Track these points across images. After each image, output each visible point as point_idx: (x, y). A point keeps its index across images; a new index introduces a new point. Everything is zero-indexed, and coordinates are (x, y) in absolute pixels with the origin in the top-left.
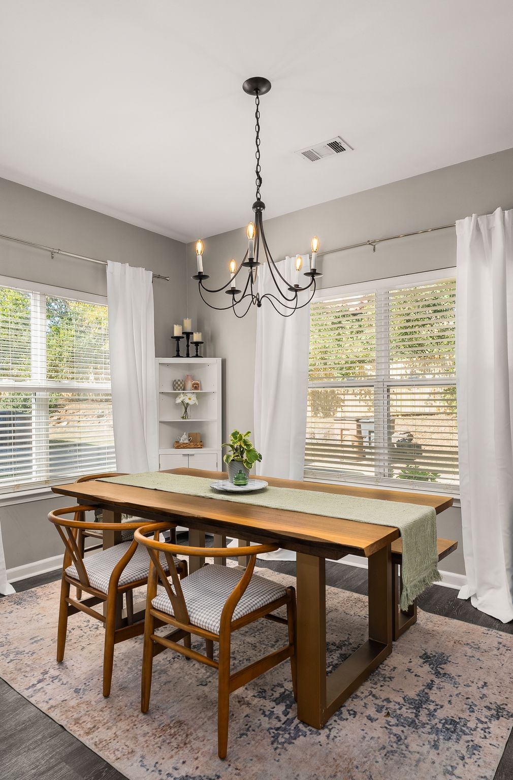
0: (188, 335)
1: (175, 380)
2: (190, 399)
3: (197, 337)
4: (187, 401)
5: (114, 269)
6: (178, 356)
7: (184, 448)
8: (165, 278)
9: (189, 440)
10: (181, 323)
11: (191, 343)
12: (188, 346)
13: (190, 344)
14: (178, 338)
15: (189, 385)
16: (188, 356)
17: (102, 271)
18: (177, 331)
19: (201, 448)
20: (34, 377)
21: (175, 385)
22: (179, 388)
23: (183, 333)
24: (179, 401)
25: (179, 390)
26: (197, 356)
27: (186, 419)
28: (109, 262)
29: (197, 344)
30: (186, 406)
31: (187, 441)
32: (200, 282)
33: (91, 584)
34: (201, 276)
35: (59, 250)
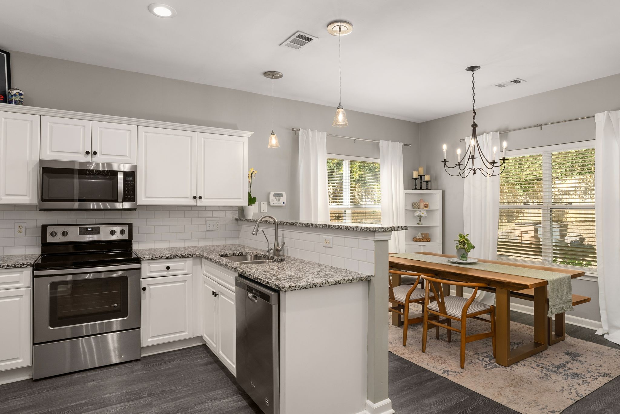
0: (421, 176)
1: (414, 203)
2: (423, 213)
3: (427, 178)
4: (421, 214)
5: (383, 144)
6: (416, 189)
7: (419, 241)
8: (409, 145)
9: (422, 237)
10: (417, 170)
11: (423, 181)
12: (421, 183)
13: (422, 181)
14: (416, 179)
15: (422, 205)
16: (421, 189)
17: (377, 146)
18: (415, 175)
19: (430, 242)
20: (344, 203)
21: (414, 205)
22: (416, 207)
23: (419, 175)
24: (416, 214)
25: (416, 208)
26: (427, 189)
27: (420, 225)
28: (381, 141)
29: (427, 182)
30: (420, 217)
31: (421, 238)
32: (445, 164)
33: (396, 299)
34: (445, 161)
35: (358, 138)
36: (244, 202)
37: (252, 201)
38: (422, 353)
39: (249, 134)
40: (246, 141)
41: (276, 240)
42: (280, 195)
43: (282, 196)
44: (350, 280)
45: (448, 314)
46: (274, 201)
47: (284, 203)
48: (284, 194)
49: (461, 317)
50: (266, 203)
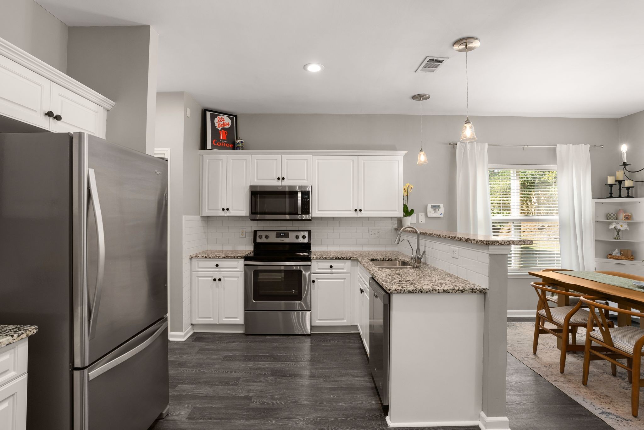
0: (620, 182)
1: (609, 213)
2: (621, 226)
3: (628, 183)
4: (619, 227)
5: (561, 149)
6: (611, 197)
7: (616, 259)
8: (600, 146)
9: (621, 254)
10: (614, 174)
11: (623, 188)
12: (620, 189)
13: (621, 188)
14: (611, 185)
15: (621, 216)
16: (620, 196)
17: (554, 151)
18: (611, 180)
19: (632, 260)
20: (512, 214)
21: (608, 217)
22: (612, 218)
23: (615, 181)
24: (612, 227)
25: (612, 220)
26: (628, 197)
27: (618, 239)
28: (558, 145)
29: (628, 188)
30: (618, 231)
31: (619, 255)
32: (625, 167)
33: (553, 320)
34: (625, 164)
35: (527, 145)
36: (401, 214)
37: (408, 212)
38: (582, 386)
39: (403, 153)
40: (401, 159)
41: (418, 248)
42: (439, 207)
43: (440, 208)
44: (460, 290)
45: (616, 347)
46: (431, 213)
47: (441, 214)
48: (442, 206)
49: (632, 352)
50: (423, 214)
